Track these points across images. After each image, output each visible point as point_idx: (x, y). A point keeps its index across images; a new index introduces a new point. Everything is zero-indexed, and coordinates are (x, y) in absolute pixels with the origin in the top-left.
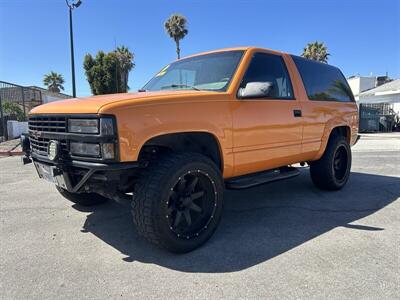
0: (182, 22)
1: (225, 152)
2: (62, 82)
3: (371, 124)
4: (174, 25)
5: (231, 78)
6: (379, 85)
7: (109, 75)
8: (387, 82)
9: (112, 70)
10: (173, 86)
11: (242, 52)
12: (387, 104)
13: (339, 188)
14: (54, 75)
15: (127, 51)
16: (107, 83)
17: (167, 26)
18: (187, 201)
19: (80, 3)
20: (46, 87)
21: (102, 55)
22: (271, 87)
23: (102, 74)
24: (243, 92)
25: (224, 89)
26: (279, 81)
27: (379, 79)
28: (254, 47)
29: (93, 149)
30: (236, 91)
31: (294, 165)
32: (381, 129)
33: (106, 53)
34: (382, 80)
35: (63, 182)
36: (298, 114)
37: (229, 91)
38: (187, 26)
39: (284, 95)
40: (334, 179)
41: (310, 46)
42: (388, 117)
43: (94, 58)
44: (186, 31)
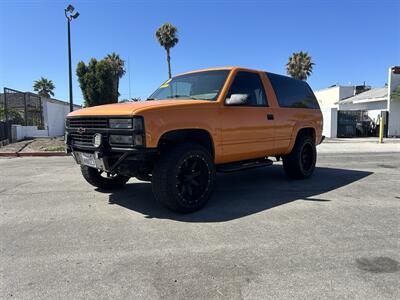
0: (173, 31)
1: (216, 144)
2: (52, 87)
3: (349, 129)
4: (165, 34)
5: (220, 90)
6: (357, 94)
7: (101, 82)
8: (365, 91)
9: (104, 77)
10: (177, 96)
11: (228, 71)
12: (364, 111)
13: (307, 178)
14: (45, 81)
15: (117, 58)
16: (99, 90)
17: (158, 35)
18: (189, 178)
19: (77, 15)
20: (36, 93)
21: (95, 62)
22: (248, 98)
23: (94, 81)
24: (228, 101)
25: (215, 99)
26: (257, 91)
27: (357, 88)
28: (237, 67)
29: (127, 139)
30: (224, 100)
31: (269, 158)
32: (358, 134)
33: (99, 60)
34: (360, 89)
35: (102, 164)
36: (270, 117)
37: (218, 100)
38: (178, 35)
39: (261, 103)
40: (302, 169)
41: (296, 56)
42: (364, 123)
43: (87, 65)
44: (176, 40)
